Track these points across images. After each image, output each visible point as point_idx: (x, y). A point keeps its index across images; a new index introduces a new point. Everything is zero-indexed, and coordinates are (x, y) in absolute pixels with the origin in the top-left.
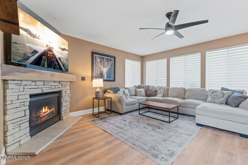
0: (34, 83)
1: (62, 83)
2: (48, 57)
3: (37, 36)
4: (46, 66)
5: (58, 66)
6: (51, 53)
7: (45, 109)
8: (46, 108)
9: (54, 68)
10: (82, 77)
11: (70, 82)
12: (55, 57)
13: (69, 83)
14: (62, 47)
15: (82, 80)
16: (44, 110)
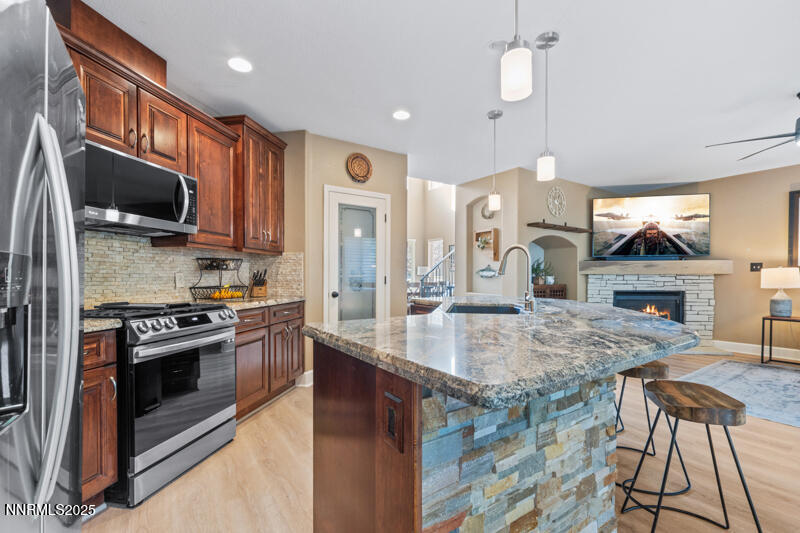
0: (621, 278)
1: (683, 277)
2: (646, 239)
3: (624, 215)
4: (642, 252)
5: (672, 249)
6: (655, 231)
7: (651, 308)
8: (653, 307)
9: (661, 253)
10: (752, 265)
11: (715, 275)
12: (664, 235)
13: (713, 278)
14: (685, 215)
15: (752, 270)
16: (648, 310)
